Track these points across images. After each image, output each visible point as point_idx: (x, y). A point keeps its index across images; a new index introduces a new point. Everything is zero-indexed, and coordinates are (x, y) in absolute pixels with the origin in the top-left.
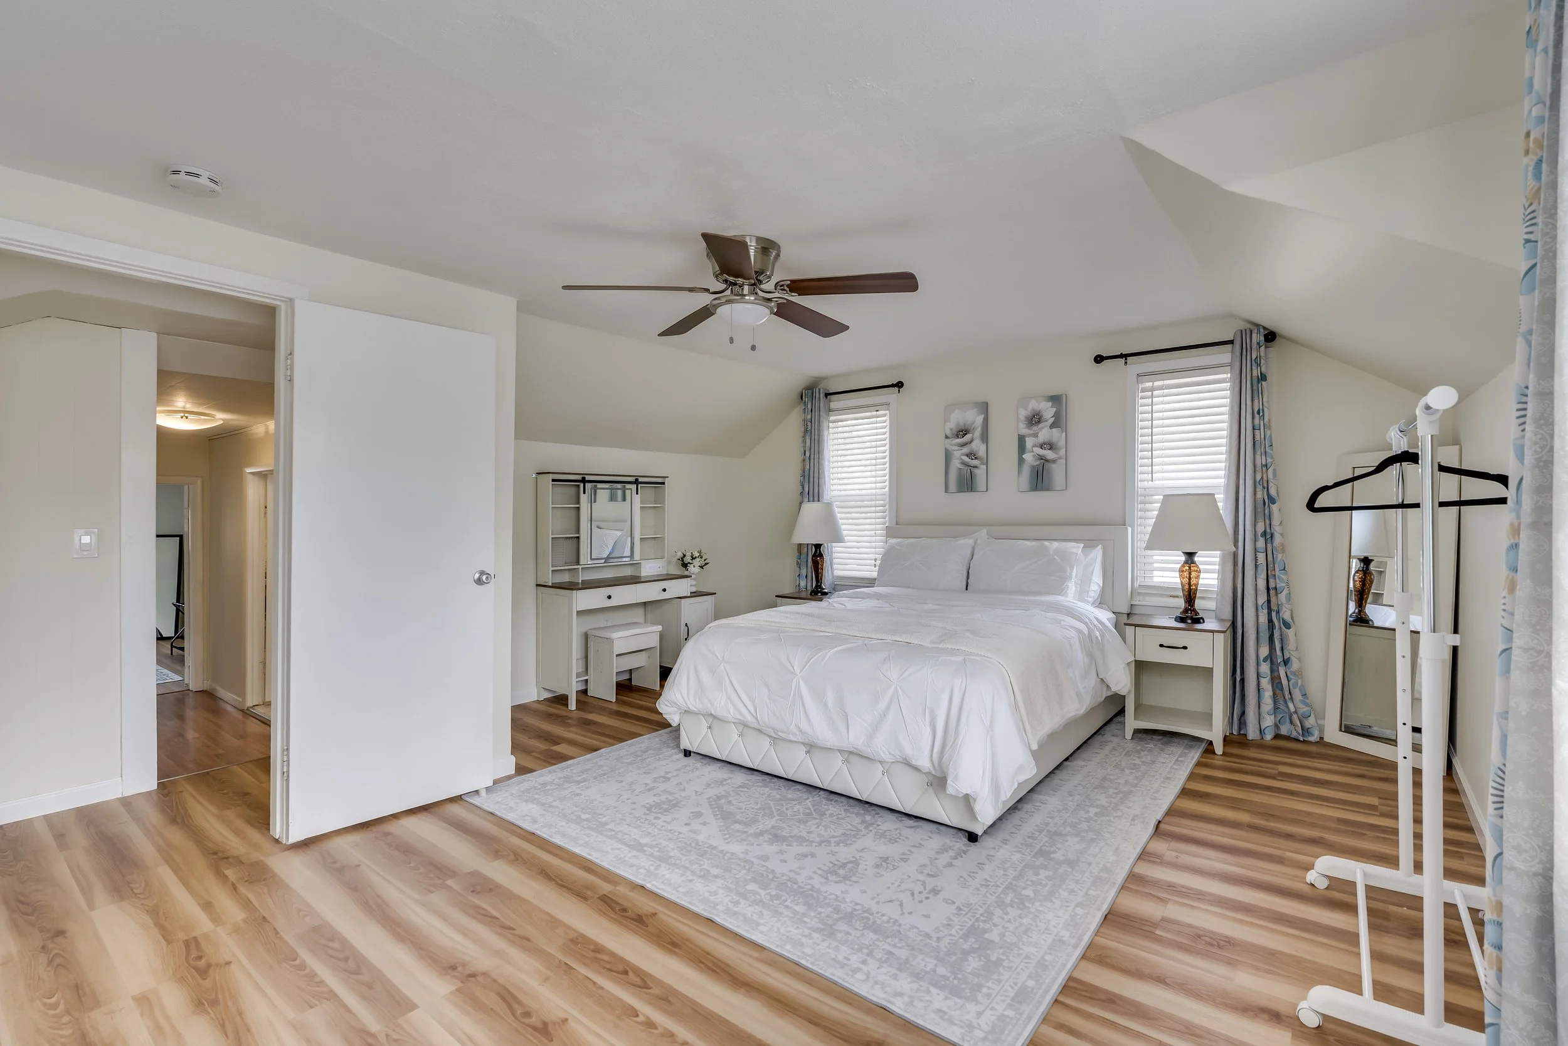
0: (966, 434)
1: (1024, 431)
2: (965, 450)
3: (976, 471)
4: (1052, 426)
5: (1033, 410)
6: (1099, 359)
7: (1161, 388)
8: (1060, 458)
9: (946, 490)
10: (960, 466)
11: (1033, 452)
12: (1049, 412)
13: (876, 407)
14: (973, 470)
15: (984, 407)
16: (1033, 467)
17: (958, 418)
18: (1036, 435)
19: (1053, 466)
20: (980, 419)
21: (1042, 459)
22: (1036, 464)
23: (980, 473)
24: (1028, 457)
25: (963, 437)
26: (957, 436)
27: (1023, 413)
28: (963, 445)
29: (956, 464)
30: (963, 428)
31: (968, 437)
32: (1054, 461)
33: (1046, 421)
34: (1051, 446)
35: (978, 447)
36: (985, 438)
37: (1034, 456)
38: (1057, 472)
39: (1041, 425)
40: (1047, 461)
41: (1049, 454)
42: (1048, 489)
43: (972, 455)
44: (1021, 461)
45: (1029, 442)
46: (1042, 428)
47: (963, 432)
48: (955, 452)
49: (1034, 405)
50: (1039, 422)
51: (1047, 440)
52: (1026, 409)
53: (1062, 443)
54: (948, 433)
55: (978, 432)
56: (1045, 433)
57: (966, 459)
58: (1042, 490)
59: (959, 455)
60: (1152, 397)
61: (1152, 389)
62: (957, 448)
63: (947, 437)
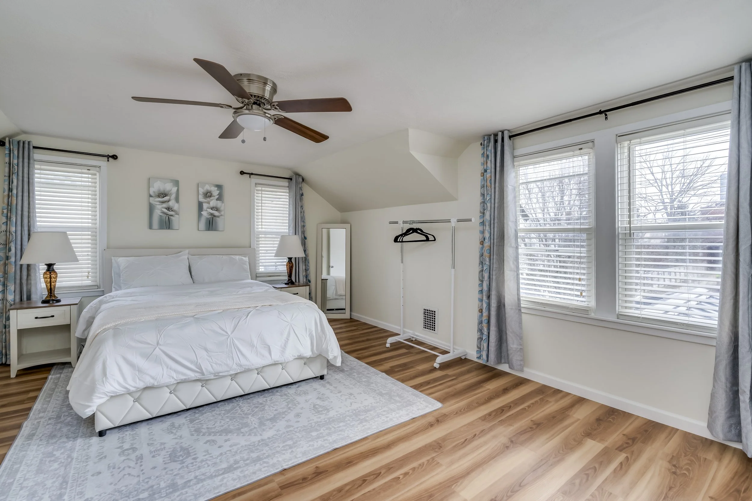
0: (165, 196)
1: (201, 199)
2: (165, 205)
3: (172, 217)
4: (217, 199)
5: (207, 190)
6: (242, 173)
7: (264, 191)
8: (221, 215)
9: (151, 227)
10: (161, 214)
11: (207, 211)
12: (216, 192)
13: (89, 167)
14: (170, 217)
15: (176, 183)
16: (207, 218)
17: (157, 186)
18: (209, 203)
19: (218, 219)
20: (175, 189)
21: (212, 215)
22: (209, 217)
23: (174, 219)
24: (204, 213)
25: (163, 197)
26: (159, 196)
27: (201, 191)
28: (163, 202)
29: (157, 213)
30: (163, 193)
31: (166, 198)
32: (218, 217)
33: (214, 196)
34: (217, 209)
35: (172, 203)
36: (177, 200)
37: (208, 213)
38: (220, 222)
39: (212, 198)
40: (215, 216)
41: (216, 213)
42: (216, 230)
43: (168, 209)
44: (200, 215)
45: (205, 206)
46: (212, 200)
47: (163, 194)
48: (157, 206)
49: (207, 187)
50: (210, 196)
51: (214, 205)
52: (203, 189)
53: (222, 208)
54: (152, 193)
55: (173, 196)
56: (213, 202)
57: (166, 211)
58: (212, 230)
59: (159, 209)
60: (262, 194)
61: (262, 191)
62: (158, 203)
63: (151, 196)
